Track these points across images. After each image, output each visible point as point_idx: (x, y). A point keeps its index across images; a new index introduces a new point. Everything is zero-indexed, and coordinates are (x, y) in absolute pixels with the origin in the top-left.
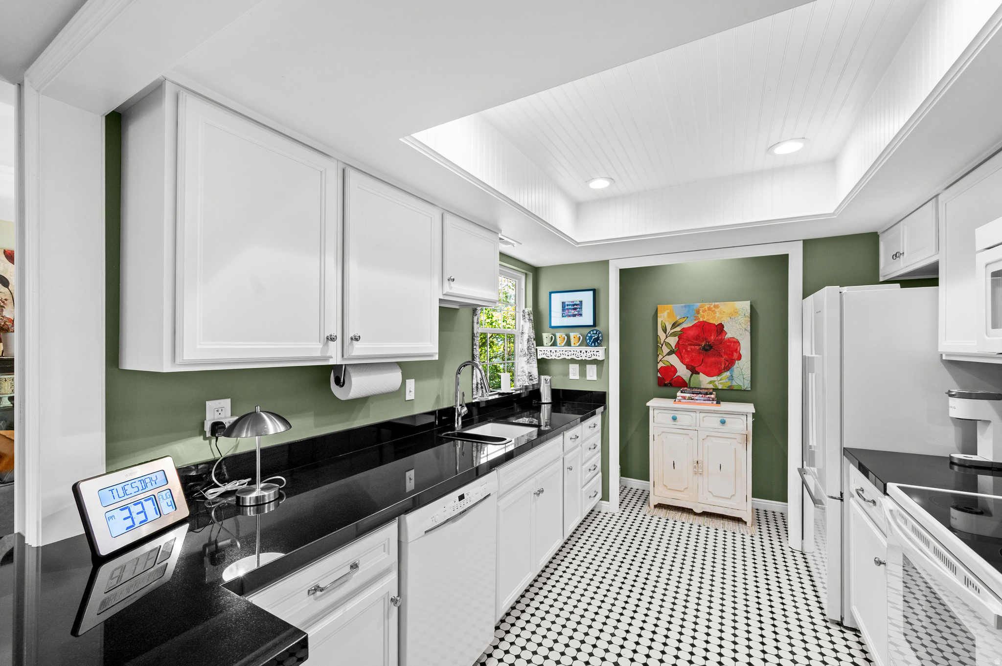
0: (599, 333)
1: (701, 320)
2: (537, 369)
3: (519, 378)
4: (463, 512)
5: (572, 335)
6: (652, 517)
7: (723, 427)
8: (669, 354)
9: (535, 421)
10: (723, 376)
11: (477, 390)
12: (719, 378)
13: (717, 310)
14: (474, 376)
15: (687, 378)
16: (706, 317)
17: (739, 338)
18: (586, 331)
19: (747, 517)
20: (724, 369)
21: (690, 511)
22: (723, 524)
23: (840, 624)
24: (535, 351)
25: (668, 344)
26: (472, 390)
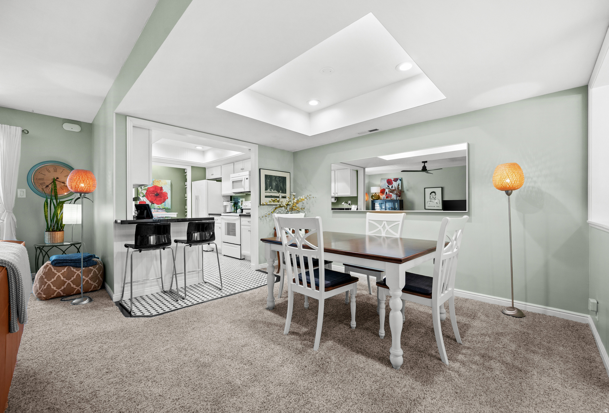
8: (143, 197)
12: (161, 205)
13: (160, 182)
16: (156, 184)
17: (167, 192)
20: (163, 202)
25: (142, 193)
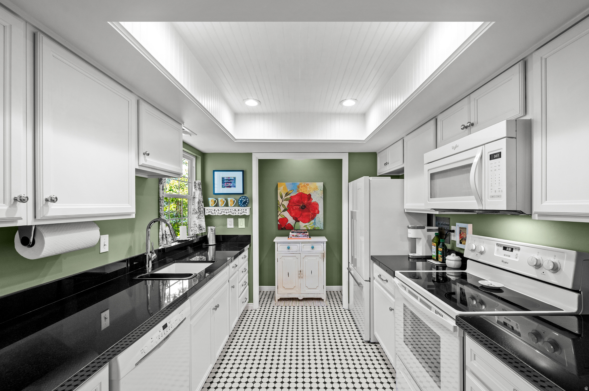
0: (247, 198)
1: (300, 192)
2: (205, 222)
3: (192, 229)
4: (166, 338)
5: (229, 199)
6: (278, 307)
7: (313, 250)
8: (284, 211)
9: (204, 258)
10: (311, 222)
11: (163, 239)
12: (309, 224)
13: (308, 187)
14: (160, 230)
15: (293, 224)
16: (302, 190)
17: (318, 202)
18: (238, 197)
19: (324, 297)
20: (311, 219)
21: (296, 299)
22: (313, 303)
23: (369, 342)
24: (203, 210)
25: (283, 205)
26: (159, 240)
